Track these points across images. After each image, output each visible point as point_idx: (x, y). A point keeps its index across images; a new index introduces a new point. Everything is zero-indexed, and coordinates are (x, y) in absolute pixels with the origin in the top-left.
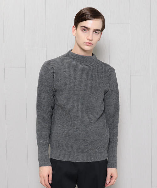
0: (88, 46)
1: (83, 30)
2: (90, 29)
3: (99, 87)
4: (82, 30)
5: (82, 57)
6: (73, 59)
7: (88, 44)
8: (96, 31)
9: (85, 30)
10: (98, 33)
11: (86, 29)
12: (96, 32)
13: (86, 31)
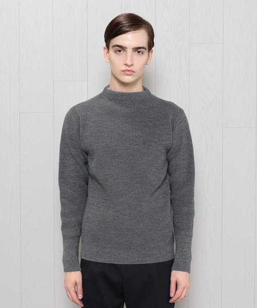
0: (128, 75)
1: (118, 52)
2: (126, 48)
3: (153, 141)
4: (116, 51)
5: (122, 94)
6: (111, 100)
7: (127, 72)
8: (137, 50)
9: (120, 51)
10: (143, 53)
11: (121, 49)
12: (139, 52)
13: (122, 52)
